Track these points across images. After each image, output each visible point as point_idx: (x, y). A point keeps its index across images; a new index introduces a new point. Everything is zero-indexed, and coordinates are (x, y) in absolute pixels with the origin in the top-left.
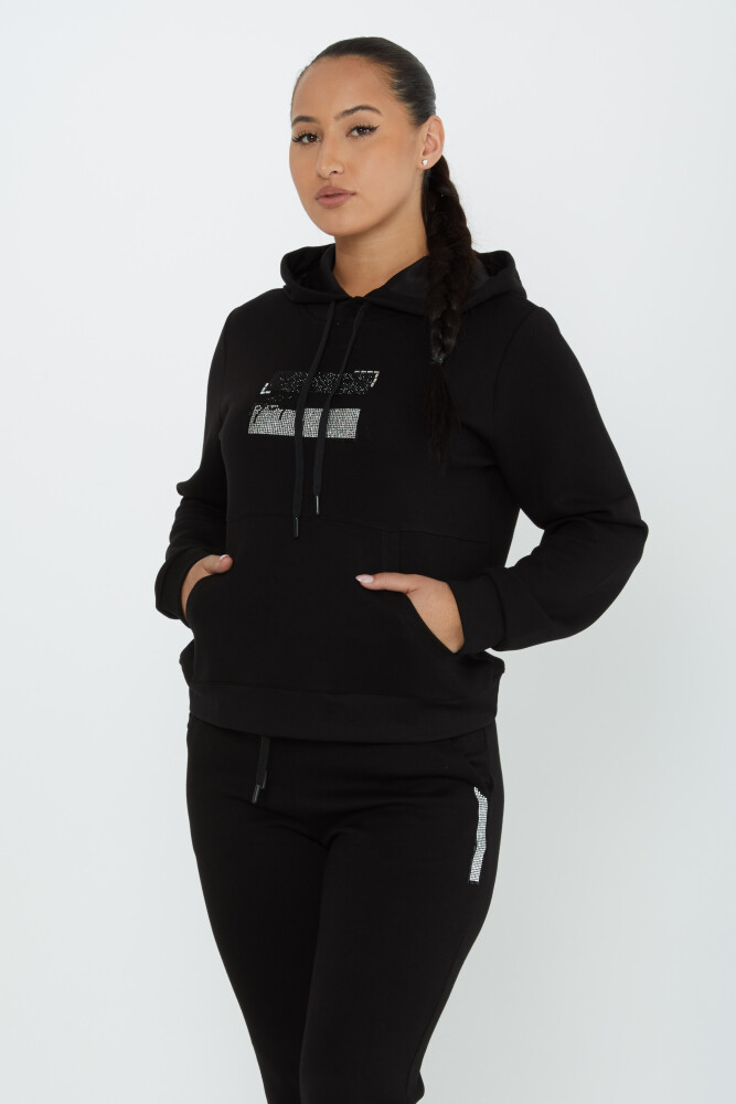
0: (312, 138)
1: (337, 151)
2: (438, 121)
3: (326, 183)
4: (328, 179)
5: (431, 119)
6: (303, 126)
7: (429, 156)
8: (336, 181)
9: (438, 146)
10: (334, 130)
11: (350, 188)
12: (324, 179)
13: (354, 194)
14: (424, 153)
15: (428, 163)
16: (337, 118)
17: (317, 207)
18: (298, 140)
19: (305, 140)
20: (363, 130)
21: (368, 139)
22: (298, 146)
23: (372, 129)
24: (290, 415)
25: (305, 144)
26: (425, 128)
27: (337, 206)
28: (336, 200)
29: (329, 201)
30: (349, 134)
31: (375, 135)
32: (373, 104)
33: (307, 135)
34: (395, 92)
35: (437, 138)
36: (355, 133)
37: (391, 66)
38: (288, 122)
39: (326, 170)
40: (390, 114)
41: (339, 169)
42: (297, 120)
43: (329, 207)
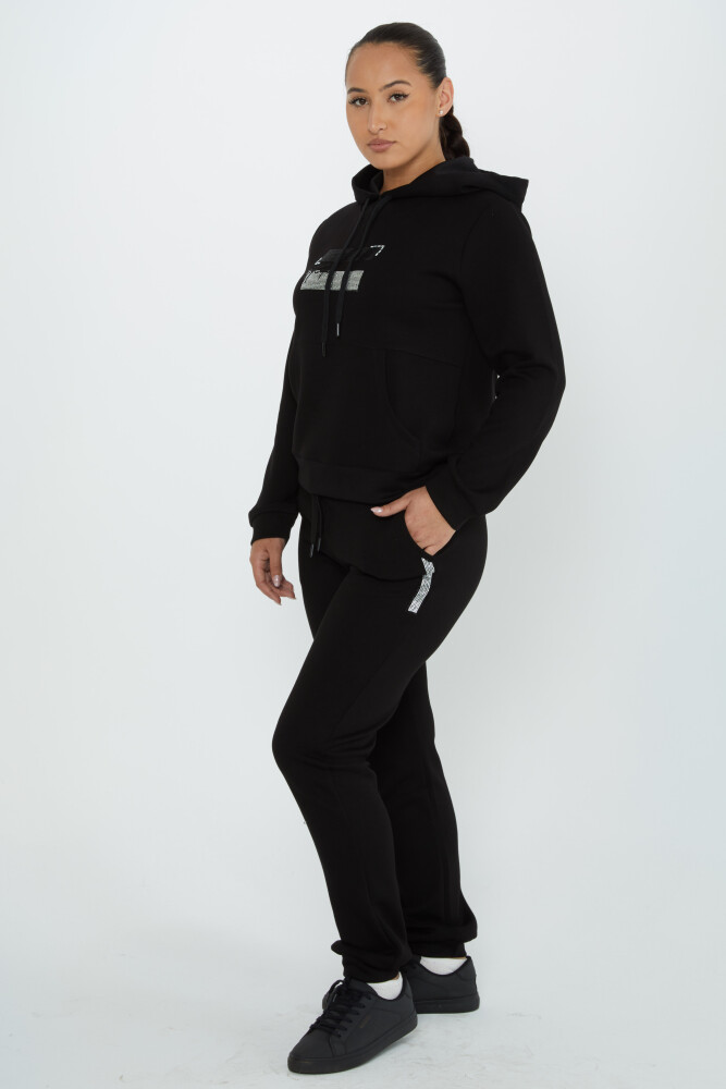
0: (363, 101)
1: (381, 111)
2: (450, 81)
3: (375, 137)
4: (376, 134)
5: (444, 81)
6: (356, 94)
7: (443, 107)
8: (382, 136)
9: (449, 99)
10: (378, 99)
11: (391, 139)
12: (373, 134)
13: (395, 142)
14: (441, 106)
15: (443, 113)
16: (380, 90)
17: (369, 150)
18: (353, 102)
19: (358, 103)
20: (399, 96)
21: (404, 103)
22: (353, 107)
23: (405, 96)
24: (325, 276)
25: (357, 106)
26: (440, 88)
27: (383, 151)
28: (383, 147)
29: (378, 147)
30: (389, 100)
31: (408, 101)
32: (405, 79)
33: (358, 99)
34: (420, 68)
35: (449, 93)
36: (393, 99)
37: (416, 48)
38: (346, 92)
39: (374, 127)
40: (417, 83)
41: (384, 127)
42: (351, 90)
43: (378, 152)
